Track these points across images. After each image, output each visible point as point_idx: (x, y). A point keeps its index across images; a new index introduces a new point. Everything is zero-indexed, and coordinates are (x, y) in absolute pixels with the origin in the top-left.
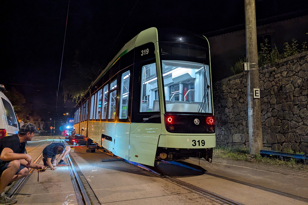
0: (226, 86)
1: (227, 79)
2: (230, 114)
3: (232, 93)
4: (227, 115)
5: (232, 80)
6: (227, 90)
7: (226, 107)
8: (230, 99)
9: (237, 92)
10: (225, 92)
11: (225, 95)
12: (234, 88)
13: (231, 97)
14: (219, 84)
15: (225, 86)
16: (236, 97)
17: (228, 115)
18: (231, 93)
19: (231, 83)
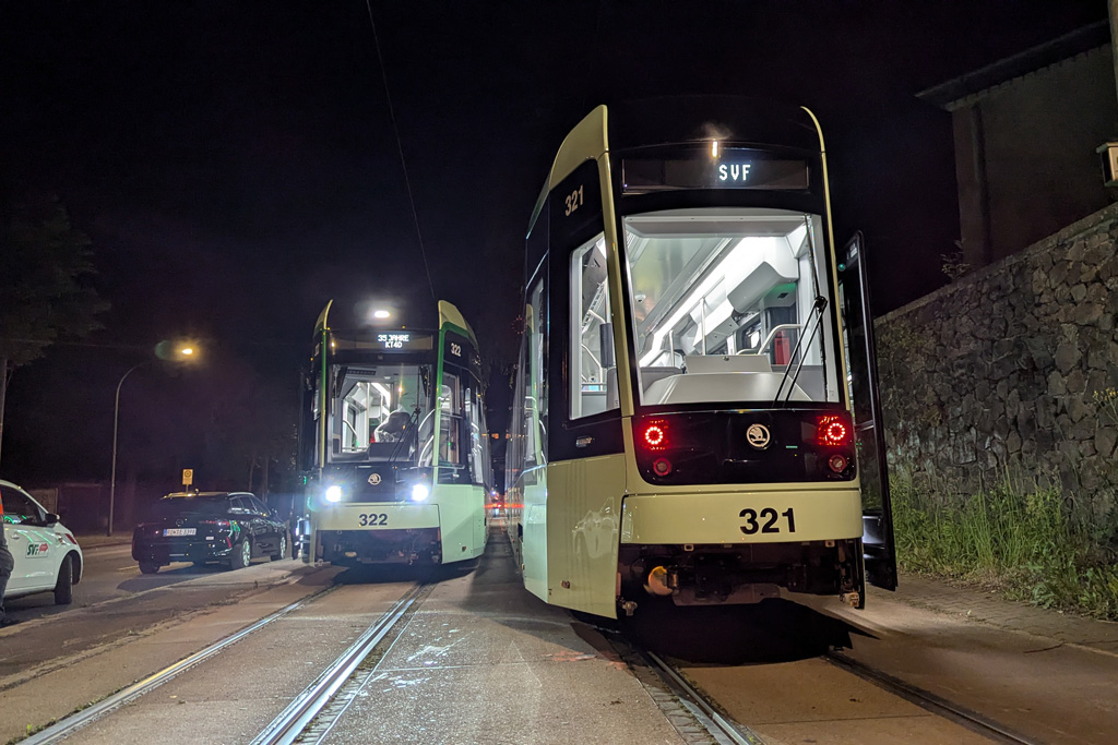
0: (1047, 273)
1: (1052, 241)
2: (1072, 401)
3: (1076, 304)
4: (1060, 403)
5: (1072, 244)
6: (1053, 290)
7: (1053, 366)
8: (1070, 331)
9: (1098, 295)
10: (1044, 299)
11: (1046, 315)
12: (1083, 278)
13: (1073, 322)
14: (1014, 270)
15: (1043, 276)
16: (1094, 318)
17: (1066, 403)
18: (1072, 300)
19: (1069, 257)
